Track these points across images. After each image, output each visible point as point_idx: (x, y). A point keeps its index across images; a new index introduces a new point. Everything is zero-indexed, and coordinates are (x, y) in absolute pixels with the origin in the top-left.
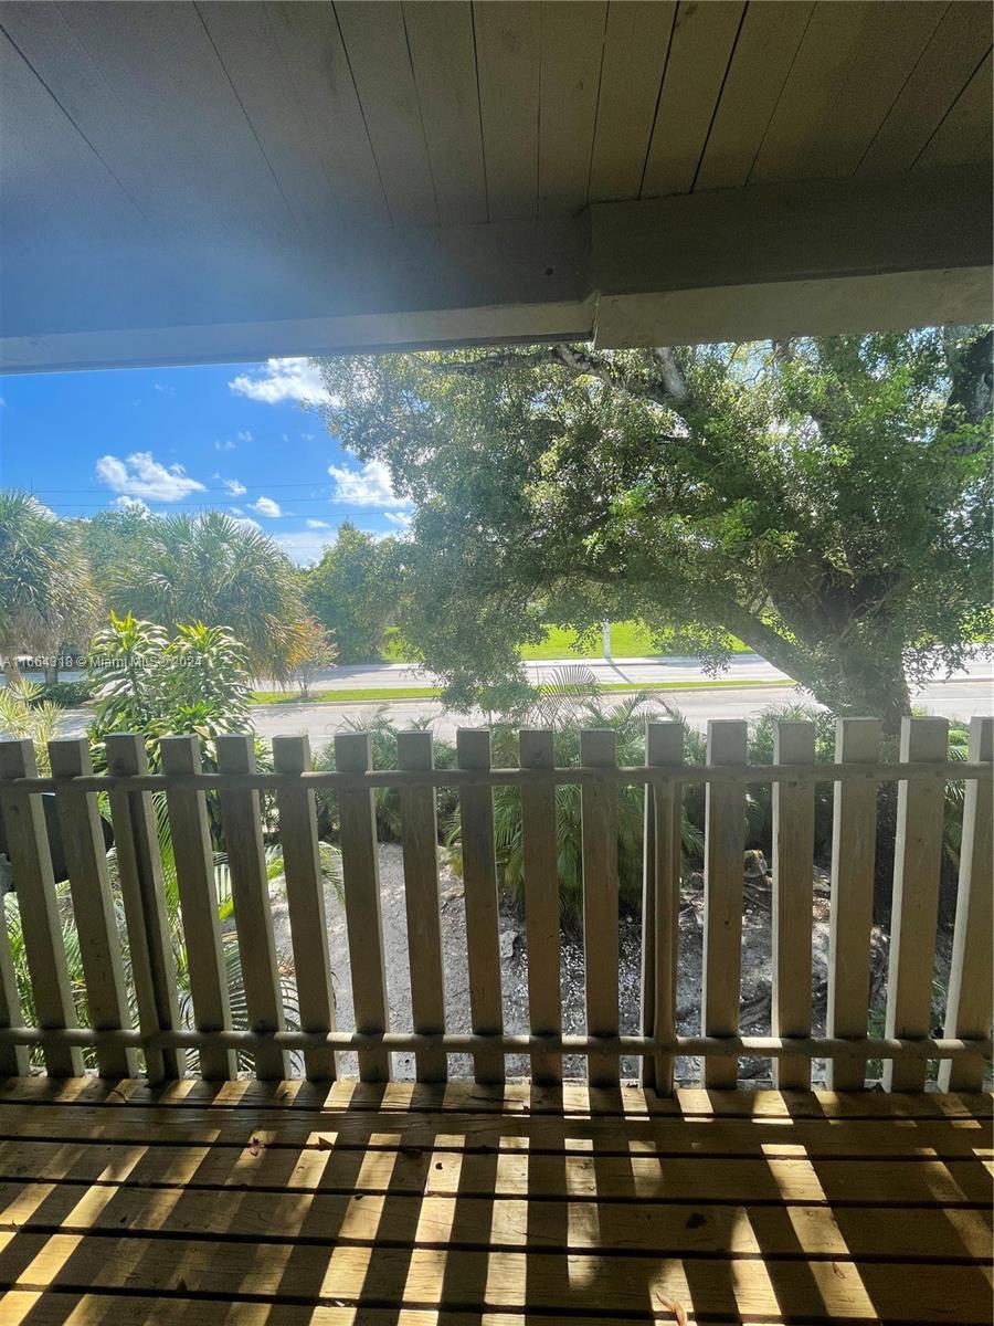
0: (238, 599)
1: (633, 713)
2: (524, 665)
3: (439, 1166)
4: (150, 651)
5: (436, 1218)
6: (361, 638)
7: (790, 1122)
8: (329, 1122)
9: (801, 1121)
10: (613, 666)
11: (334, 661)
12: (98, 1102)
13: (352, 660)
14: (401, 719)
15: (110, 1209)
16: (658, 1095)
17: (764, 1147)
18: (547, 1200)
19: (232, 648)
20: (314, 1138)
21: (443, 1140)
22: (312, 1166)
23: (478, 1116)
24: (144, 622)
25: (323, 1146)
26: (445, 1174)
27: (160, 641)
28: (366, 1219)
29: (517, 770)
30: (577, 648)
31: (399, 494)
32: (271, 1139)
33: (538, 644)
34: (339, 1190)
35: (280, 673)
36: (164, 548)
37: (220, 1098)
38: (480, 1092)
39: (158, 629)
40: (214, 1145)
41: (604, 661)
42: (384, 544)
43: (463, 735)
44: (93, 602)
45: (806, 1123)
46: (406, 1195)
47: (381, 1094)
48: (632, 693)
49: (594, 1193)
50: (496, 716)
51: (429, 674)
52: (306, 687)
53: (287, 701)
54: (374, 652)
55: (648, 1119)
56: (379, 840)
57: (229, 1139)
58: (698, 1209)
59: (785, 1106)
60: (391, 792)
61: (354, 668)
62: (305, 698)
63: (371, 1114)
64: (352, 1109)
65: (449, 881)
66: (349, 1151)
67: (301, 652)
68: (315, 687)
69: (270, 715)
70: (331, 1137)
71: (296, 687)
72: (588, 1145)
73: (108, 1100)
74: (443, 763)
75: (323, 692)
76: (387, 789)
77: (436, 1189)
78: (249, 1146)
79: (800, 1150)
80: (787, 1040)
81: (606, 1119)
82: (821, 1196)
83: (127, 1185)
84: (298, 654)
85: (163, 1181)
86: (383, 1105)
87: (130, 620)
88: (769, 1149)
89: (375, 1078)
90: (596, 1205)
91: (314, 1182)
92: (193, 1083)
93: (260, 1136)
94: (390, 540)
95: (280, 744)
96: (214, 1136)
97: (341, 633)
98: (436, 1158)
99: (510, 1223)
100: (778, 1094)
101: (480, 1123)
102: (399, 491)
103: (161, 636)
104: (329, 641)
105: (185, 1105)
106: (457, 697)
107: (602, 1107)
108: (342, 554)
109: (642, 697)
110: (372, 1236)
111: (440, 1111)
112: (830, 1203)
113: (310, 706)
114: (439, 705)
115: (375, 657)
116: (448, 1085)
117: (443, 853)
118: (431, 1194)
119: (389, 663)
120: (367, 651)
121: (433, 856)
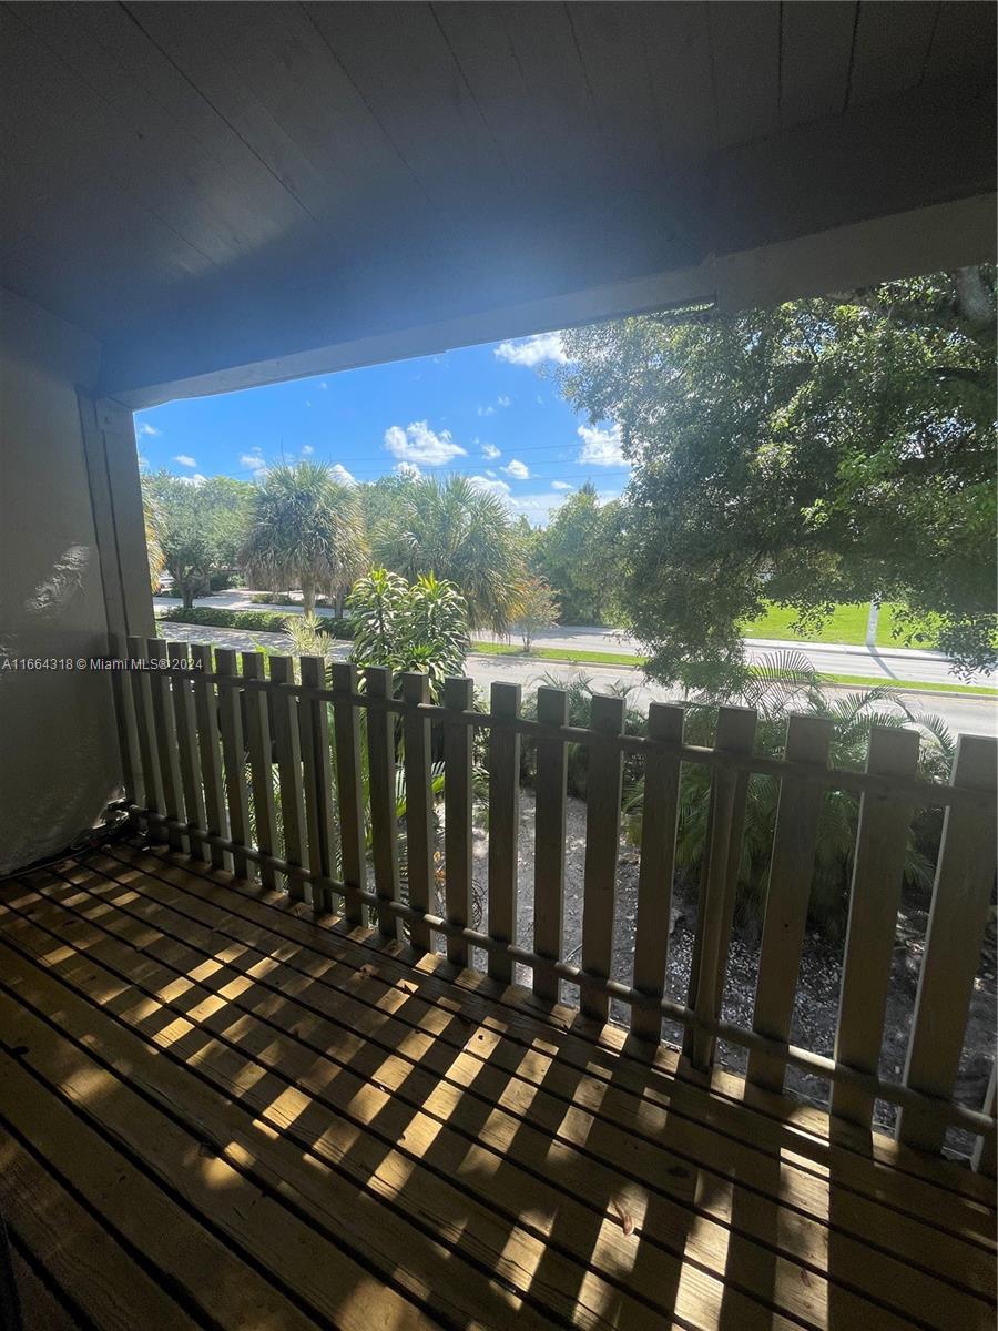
0: (470, 557)
1: (860, 711)
2: (742, 643)
3: (481, 1037)
4: (395, 598)
5: (464, 1068)
6: (586, 601)
7: (827, 1144)
8: (417, 977)
9: (838, 1148)
10: (876, 656)
11: (557, 621)
12: (283, 910)
13: (575, 621)
14: (601, 683)
15: (272, 974)
16: (692, 1065)
17: (782, 1150)
18: (553, 1096)
19: (454, 600)
20: (402, 983)
21: (489, 1021)
22: (396, 1001)
23: (525, 1017)
24: (392, 574)
25: (406, 990)
26: (482, 1044)
27: (401, 590)
28: (419, 1047)
29: (711, 750)
30: (799, 630)
31: (628, 455)
32: (375, 973)
33: (753, 620)
34: (408, 1022)
35: (500, 626)
36: (415, 508)
37: (352, 936)
38: (533, 1001)
39: (402, 580)
40: (339, 962)
41: (865, 649)
42: (608, 507)
43: (654, 707)
44: (364, 555)
45: (845, 1154)
46: (450, 1046)
47: (458, 974)
48: (862, 689)
49: (596, 1110)
50: (695, 694)
51: (635, 642)
52: (528, 643)
53: (510, 654)
54: (597, 615)
55: (673, 1079)
56: (568, 794)
57: (348, 962)
58: (684, 1164)
59: (828, 1129)
60: (580, 749)
61: (577, 629)
62: (526, 652)
63: (447, 985)
64: (434, 975)
65: (626, 847)
66: (423, 1001)
67: (519, 609)
68: (536, 644)
69: (494, 664)
70: (413, 987)
71: (517, 642)
72: (608, 1075)
73: (289, 911)
74: (632, 730)
75: (543, 649)
76: (577, 745)
77: (472, 1051)
78: (359, 971)
79: (826, 1171)
80: (846, 1069)
81: (633, 1063)
82: (826, 1216)
83: (286, 965)
84: (517, 610)
85: (306, 971)
86: (457, 982)
87: (382, 570)
88: (786, 1153)
89: (458, 961)
90: (593, 1118)
91: (393, 1011)
92: (339, 919)
93: (369, 968)
94: (616, 503)
95: (498, 689)
96: (341, 957)
97: (568, 595)
98: (480, 1031)
99: (517, 1095)
100: (827, 1117)
101: (525, 1024)
102: (629, 452)
103: (404, 586)
104: (555, 600)
105: (332, 931)
106: (659, 669)
107: (632, 1052)
108: (565, 517)
109: (877, 694)
110: (418, 1059)
111: (498, 1002)
112: (829, 1225)
113: (531, 661)
114: (641, 675)
115: (597, 620)
116: (509, 988)
117: (624, 820)
118: (467, 1052)
119: (607, 627)
120: (590, 614)
121: (615, 819)
